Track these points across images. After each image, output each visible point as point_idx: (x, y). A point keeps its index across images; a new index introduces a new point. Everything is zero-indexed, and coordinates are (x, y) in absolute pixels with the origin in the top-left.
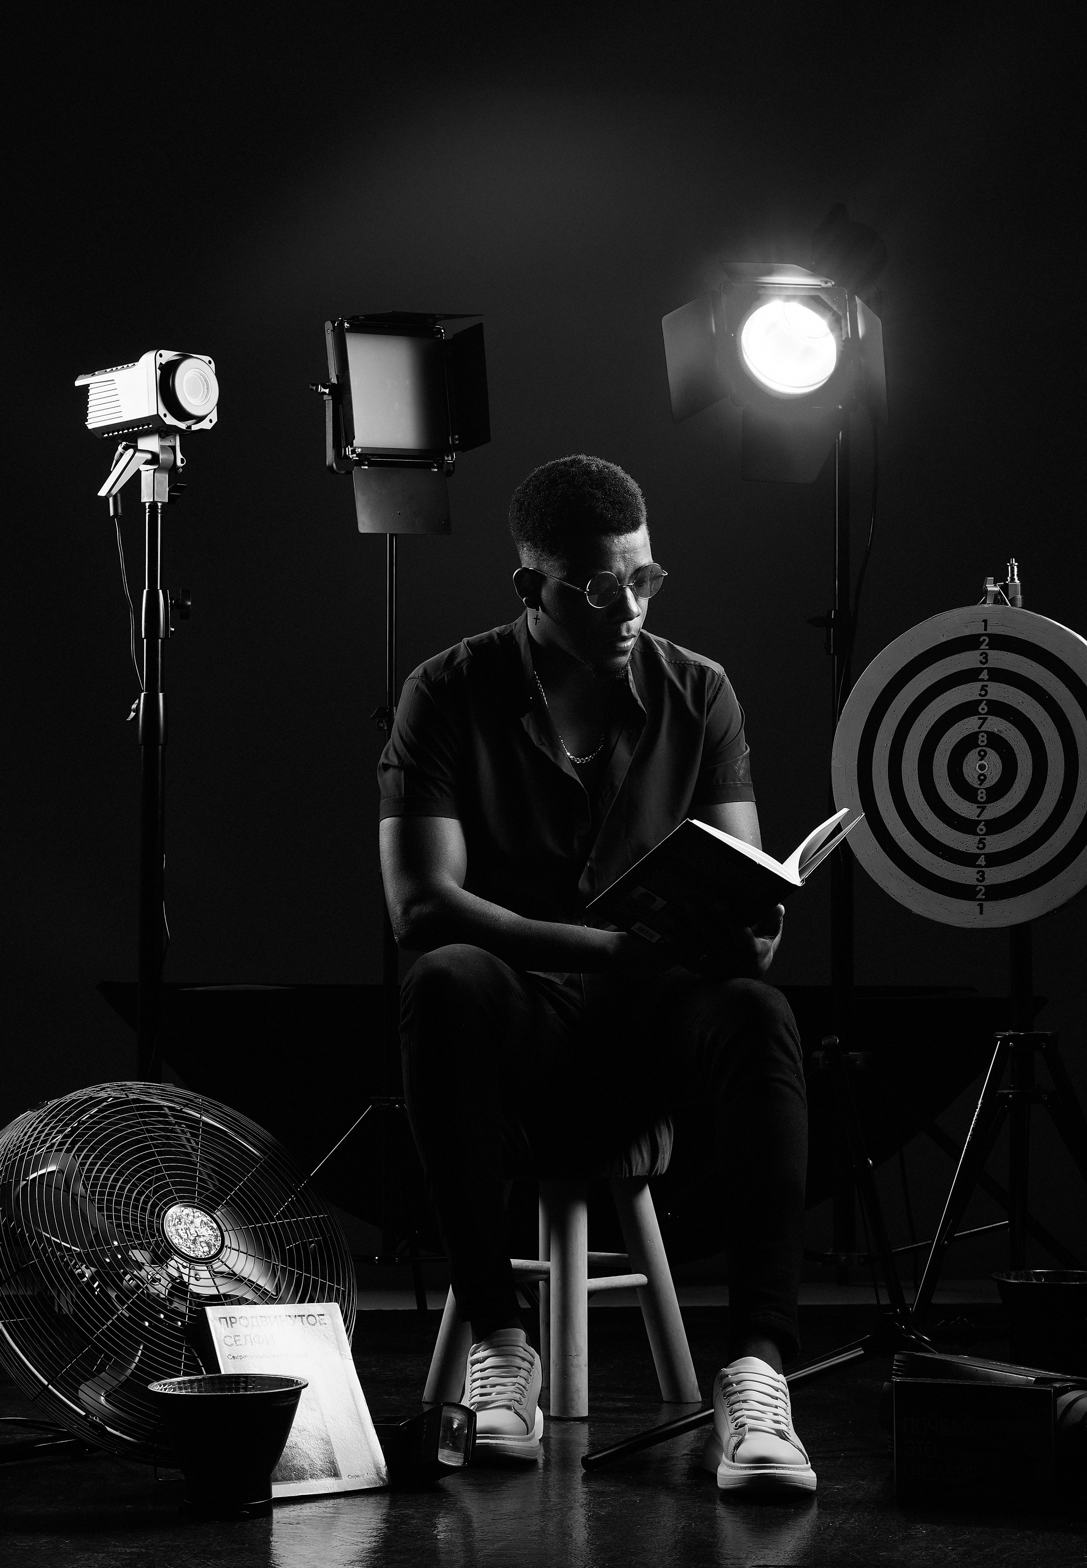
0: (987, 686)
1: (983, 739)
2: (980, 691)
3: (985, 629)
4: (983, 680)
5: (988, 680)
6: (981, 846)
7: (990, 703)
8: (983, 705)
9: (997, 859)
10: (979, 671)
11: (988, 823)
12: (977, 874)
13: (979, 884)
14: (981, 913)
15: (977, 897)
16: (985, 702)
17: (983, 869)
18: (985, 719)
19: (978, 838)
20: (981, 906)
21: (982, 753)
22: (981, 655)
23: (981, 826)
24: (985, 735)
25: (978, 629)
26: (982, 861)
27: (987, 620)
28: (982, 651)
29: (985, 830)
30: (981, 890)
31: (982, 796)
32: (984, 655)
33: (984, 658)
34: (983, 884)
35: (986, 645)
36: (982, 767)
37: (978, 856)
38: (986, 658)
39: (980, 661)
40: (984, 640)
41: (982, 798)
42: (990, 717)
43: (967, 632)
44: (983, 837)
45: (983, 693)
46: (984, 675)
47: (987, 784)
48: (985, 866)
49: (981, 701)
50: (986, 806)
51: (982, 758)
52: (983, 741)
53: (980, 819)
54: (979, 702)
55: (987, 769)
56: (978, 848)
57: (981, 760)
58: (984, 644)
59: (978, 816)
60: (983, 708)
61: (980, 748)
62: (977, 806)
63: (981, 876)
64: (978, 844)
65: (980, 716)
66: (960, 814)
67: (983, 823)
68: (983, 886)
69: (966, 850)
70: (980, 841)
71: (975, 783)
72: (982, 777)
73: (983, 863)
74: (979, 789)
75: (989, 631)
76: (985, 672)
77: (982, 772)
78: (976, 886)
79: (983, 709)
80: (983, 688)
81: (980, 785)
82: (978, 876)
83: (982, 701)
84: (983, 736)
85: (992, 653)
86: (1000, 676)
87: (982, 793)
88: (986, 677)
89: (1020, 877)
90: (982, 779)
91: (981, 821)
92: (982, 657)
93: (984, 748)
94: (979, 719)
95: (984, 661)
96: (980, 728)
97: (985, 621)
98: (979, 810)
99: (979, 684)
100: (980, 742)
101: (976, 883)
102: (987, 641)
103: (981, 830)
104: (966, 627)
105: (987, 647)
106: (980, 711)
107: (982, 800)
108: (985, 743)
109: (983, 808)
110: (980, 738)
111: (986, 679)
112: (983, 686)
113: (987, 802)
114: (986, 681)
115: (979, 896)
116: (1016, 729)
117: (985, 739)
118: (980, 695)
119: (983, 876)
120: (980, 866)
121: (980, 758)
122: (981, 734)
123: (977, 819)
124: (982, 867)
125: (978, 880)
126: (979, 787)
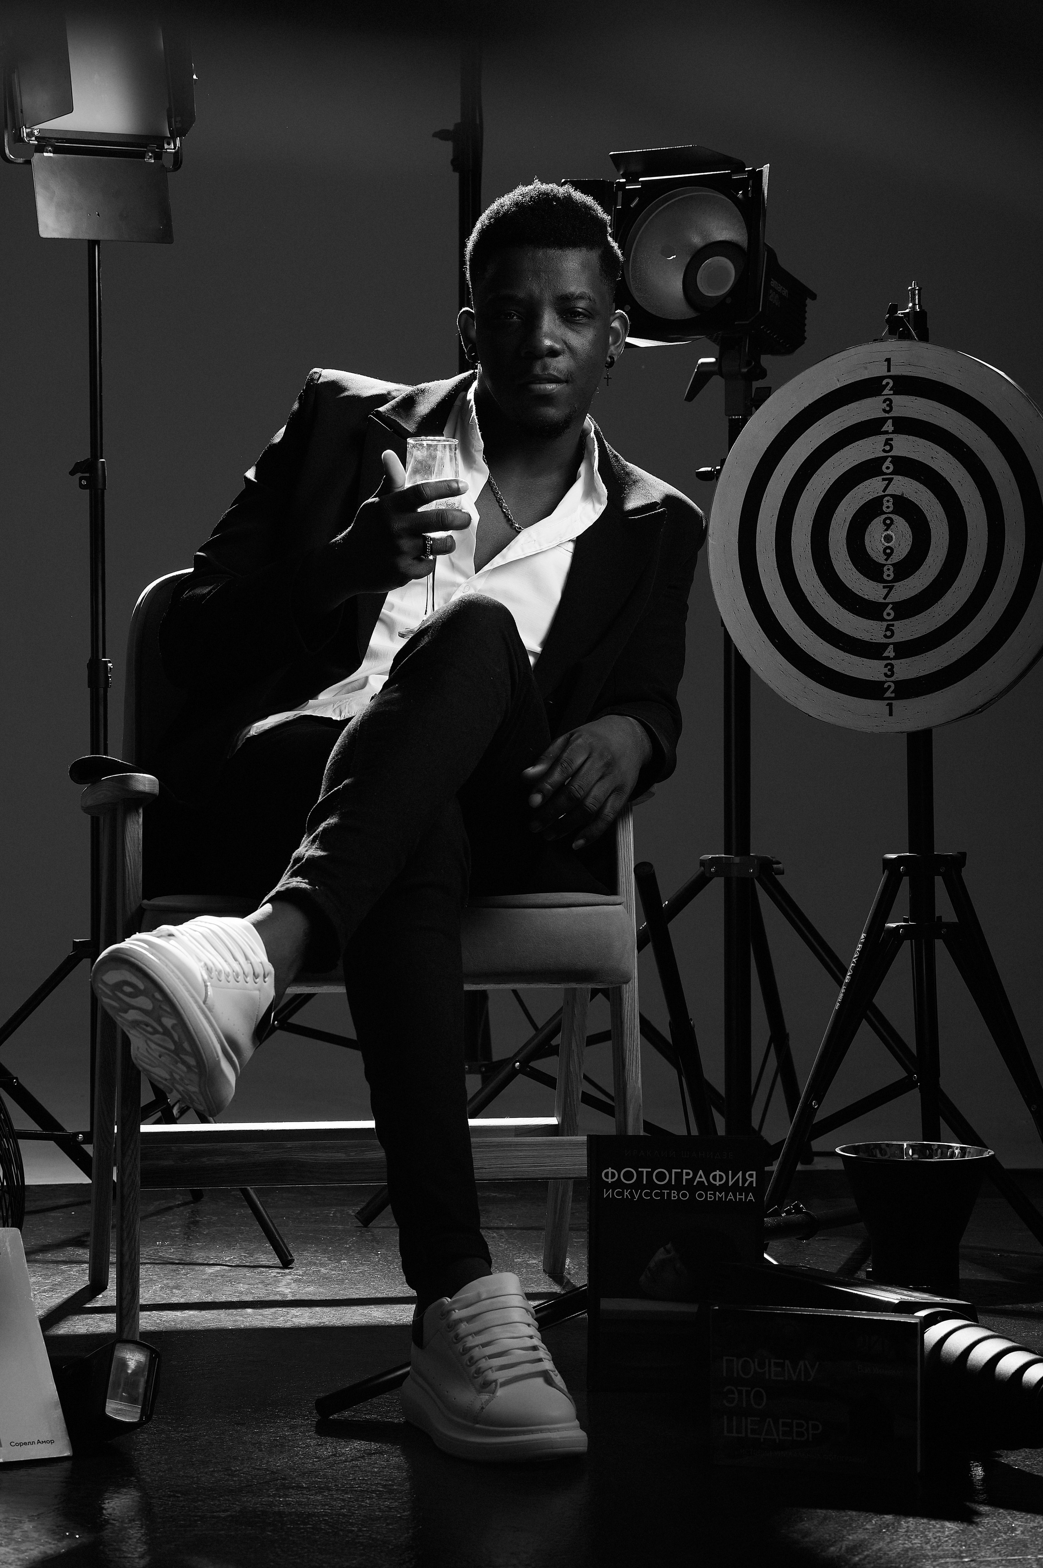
0: (891, 439)
1: (888, 505)
2: (884, 446)
3: (889, 370)
4: (886, 432)
5: (893, 432)
6: (889, 633)
7: (896, 460)
8: (888, 463)
9: (907, 650)
10: (885, 420)
11: (897, 606)
12: (885, 667)
13: (887, 679)
14: (891, 714)
15: (886, 695)
16: (890, 459)
17: (892, 662)
18: (890, 480)
19: (885, 624)
20: (890, 705)
21: (888, 522)
22: (884, 401)
23: (889, 609)
24: (891, 500)
25: (880, 370)
26: (890, 652)
27: (890, 358)
28: (886, 397)
29: (893, 614)
30: (889, 687)
31: (888, 573)
32: (888, 402)
33: (888, 405)
34: (892, 679)
35: (890, 390)
36: (888, 538)
37: (885, 646)
38: (890, 405)
39: (883, 409)
40: (888, 384)
41: (888, 575)
42: (897, 478)
43: (866, 375)
44: (892, 623)
45: (888, 448)
46: (889, 426)
47: (896, 558)
48: (895, 658)
49: (885, 458)
50: (894, 586)
51: (888, 527)
52: (888, 507)
53: (887, 601)
54: (884, 459)
55: (894, 540)
56: (886, 636)
57: (886, 530)
58: (888, 388)
59: (885, 598)
60: (888, 466)
61: (886, 516)
62: (883, 586)
63: (889, 670)
64: (886, 631)
65: (885, 477)
66: (863, 596)
67: (891, 606)
68: (892, 682)
69: (871, 639)
70: (887, 629)
71: (881, 559)
72: (888, 551)
73: (892, 654)
74: (885, 565)
75: (893, 372)
76: (890, 422)
77: (889, 545)
78: (884, 682)
79: (888, 468)
80: (887, 442)
81: (886, 560)
82: (886, 670)
83: (887, 457)
84: (888, 501)
85: (897, 400)
86: (906, 426)
87: (888, 569)
88: (891, 429)
89: (937, 669)
90: (888, 552)
91: (888, 604)
92: (885, 405)
93: (890, 515)
94: (884, 480)
95: (888, 409)
96: (884, 491)
97: (888, 360)
98: (886, 590)
99: (883, 438)
100: (884, 509)
101: (884, 679)
102: (891, 385)
103: (889, 614)
104: (866, 368)
105: (892, 392)
106: (885, 470)
107: (890, 579)
108: (891, 509)
109: (891, 588)
110: (885, 504)
111: (890, 431)
112: (887, 440)
113: (897, 579)
114: (890, 433)
115: (888, 694)
116: (928, 491)
117: (890, 504)
118: (884, 451)
119: (891, 670)
120: (888, 658)
121: (886, 527)
122: (886, 499)
123: (884, 601)
124: (891, 659)
125: (886, 675)
126: (885, 562)
